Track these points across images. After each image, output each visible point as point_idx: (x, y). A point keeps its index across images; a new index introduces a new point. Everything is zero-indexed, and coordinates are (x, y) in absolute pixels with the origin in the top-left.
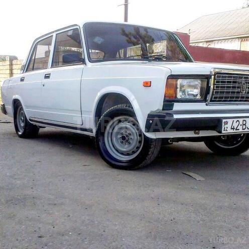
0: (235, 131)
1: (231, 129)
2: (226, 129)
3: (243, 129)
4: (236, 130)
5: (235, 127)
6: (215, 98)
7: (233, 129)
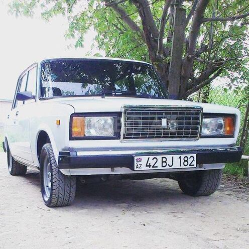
0: (151, 168)
1: (147, 166)
2: (139, 166)
3: (162, 167)
4: (153, 167)
5: (152, 165)
6: (128, 135)
7: (150, 166)
